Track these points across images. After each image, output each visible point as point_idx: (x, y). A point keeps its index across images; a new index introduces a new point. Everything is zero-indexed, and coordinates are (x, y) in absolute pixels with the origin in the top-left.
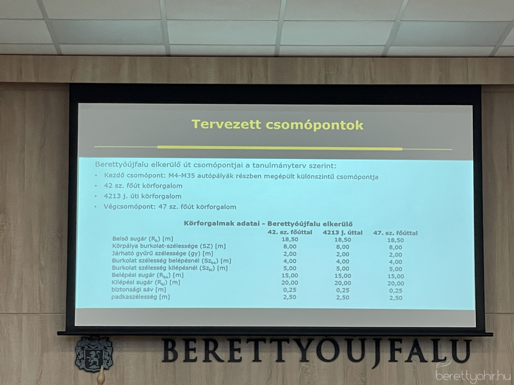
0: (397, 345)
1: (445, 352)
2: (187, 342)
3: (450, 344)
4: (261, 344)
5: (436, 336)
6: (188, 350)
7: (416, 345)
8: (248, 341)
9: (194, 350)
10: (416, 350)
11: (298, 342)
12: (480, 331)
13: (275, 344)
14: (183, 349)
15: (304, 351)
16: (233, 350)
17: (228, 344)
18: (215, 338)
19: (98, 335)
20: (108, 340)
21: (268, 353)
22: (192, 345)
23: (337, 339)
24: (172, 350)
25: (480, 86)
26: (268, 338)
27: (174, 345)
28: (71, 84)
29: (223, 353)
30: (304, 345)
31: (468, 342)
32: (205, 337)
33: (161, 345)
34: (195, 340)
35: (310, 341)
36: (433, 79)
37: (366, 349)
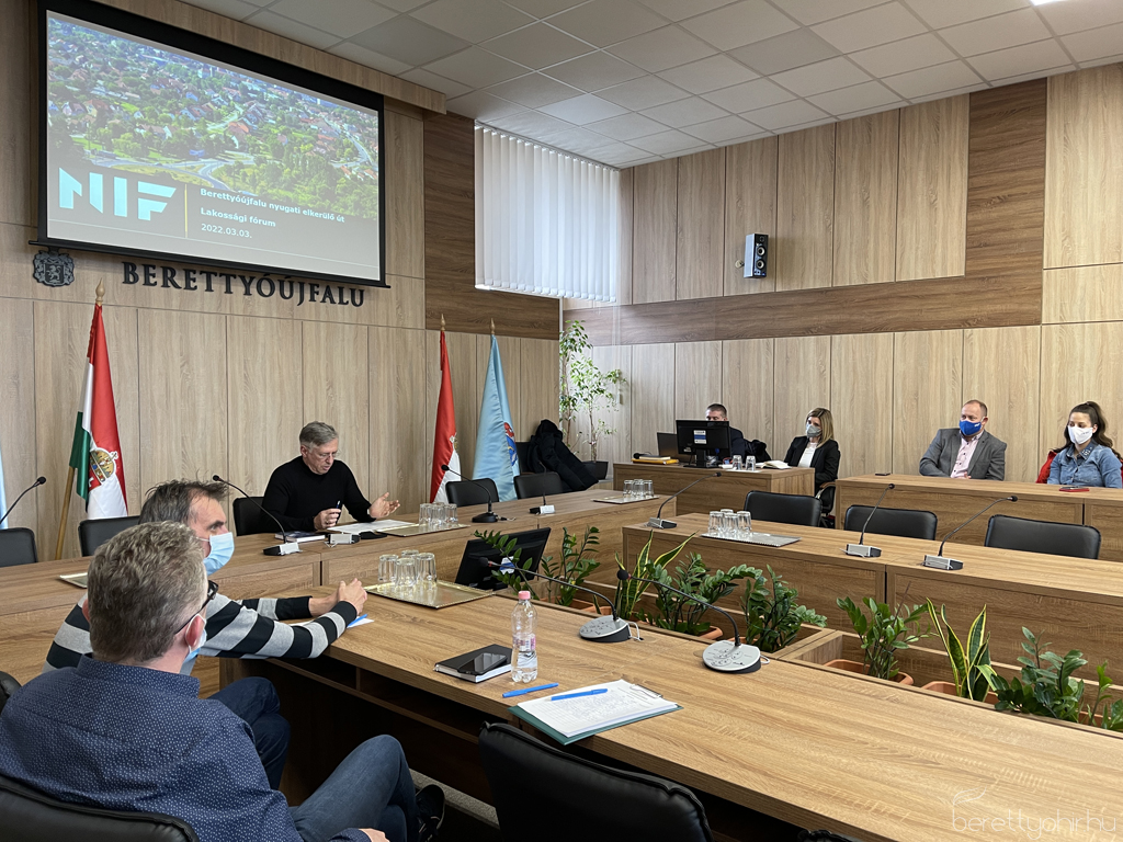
0: (315, 289)
1: (347, 297)
2: (146, 267)
3: (350, 292)
4: (212, 276)
6: (147, 275)
7: (328, 288)
8: (201, 273)
9: (153, 275)
10: (328, 294)
11: (243, 278)
12: (381, 284)
13: (224, 277)
14: (143, 273)
16: (188, 279)
18: (172, 265)
20: (68, 256)
21: (218, 284)
24: (133, 272)
25: (382, 95)
27: (134, 268)
29: (180, 281)
30: (247, 281)
31: (362, 292)
32: (162, 263)
33: (121, 268)
35: (252, 279)
37: (294, 289)
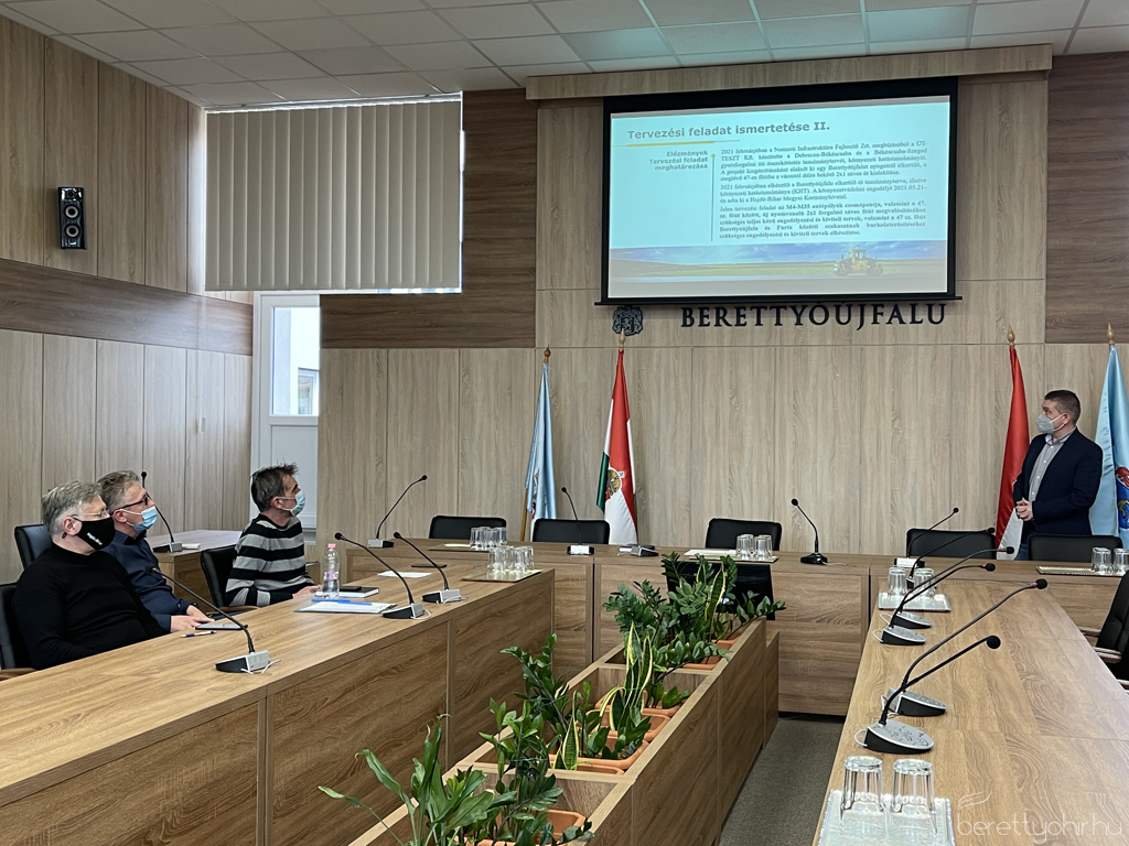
0: (879, 310)
1: (922, 315)
2: (702, 310)
3: (927, 308)
4: (762, 310)
5: (914, 300)
6: (702, 317)
7: (896, 309)
8: (752, 307)
9: (707, 317)
10: (896, 314)
11: (794, 309)
12: (951, 295)
13: (774, 310)
14: (698, 316)
15: (799, 316)
16: (739, 316)
17: (735, 311)
18: (725, 306)
19: (631, 305)
20: (638, 309)
21: (768, 318)
22: (706, 312)
23: (825, 304)
24: (690, 316)
25: (956, 78)
26: (768, 306)
27: (691, 312)
28: (605, 98)
29: (731, 319)
30: (799, 311)
31: (943, 306)
32: (716, 306)
33: (680, 313)
34: (708, 309)
35: (804, 307)
36: (913, 73)
37: (852, 314)
